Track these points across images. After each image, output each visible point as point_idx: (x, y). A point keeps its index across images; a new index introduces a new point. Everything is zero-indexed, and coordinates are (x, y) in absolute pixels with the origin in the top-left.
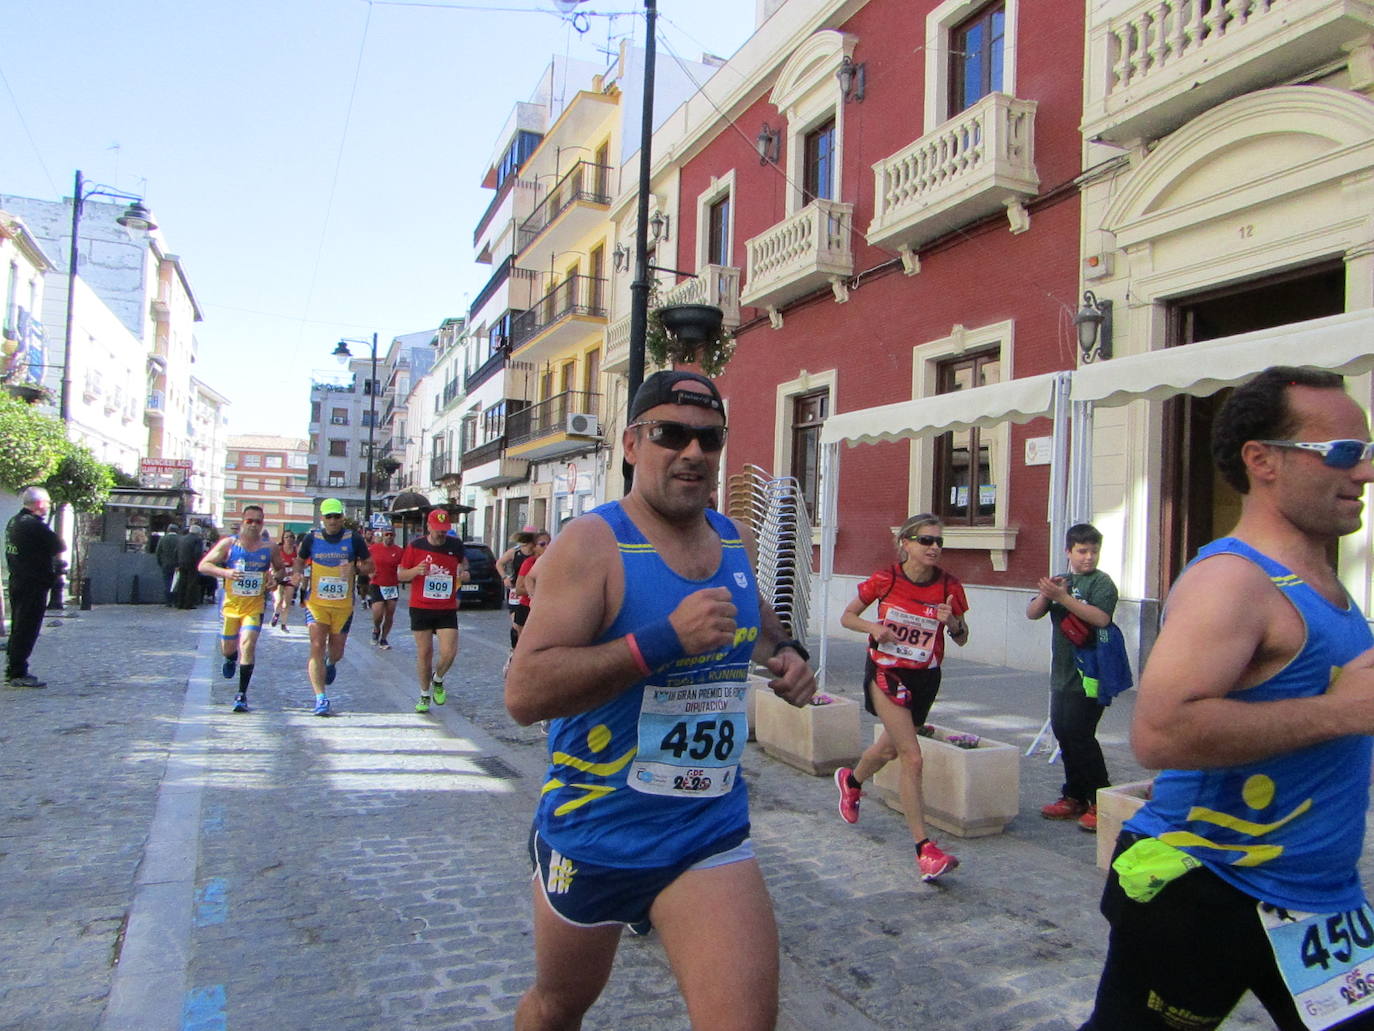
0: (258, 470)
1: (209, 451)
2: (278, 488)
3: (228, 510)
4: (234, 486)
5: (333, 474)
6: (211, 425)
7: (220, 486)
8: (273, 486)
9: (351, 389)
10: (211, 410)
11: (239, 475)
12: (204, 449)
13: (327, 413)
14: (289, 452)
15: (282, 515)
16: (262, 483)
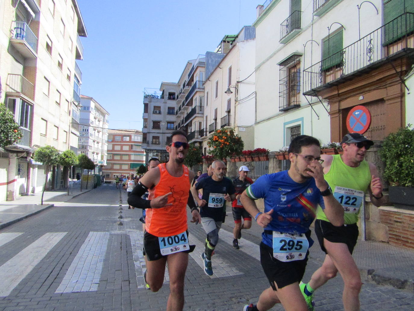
0: (121, 142)
1: (101, 133)
2: (128, 149)
3: (109, 158)
4: (111, 149)
5: (154, 137)
6: (101, 123)
7: (106, 148)
8: (126, 148)
9: (162, 97)
10: (101, 117)
11: (113, 144)
12: (98, 132)
13: (151, 109)
14: (132, 135)
15: (130, 160)
16: (122, 148)
